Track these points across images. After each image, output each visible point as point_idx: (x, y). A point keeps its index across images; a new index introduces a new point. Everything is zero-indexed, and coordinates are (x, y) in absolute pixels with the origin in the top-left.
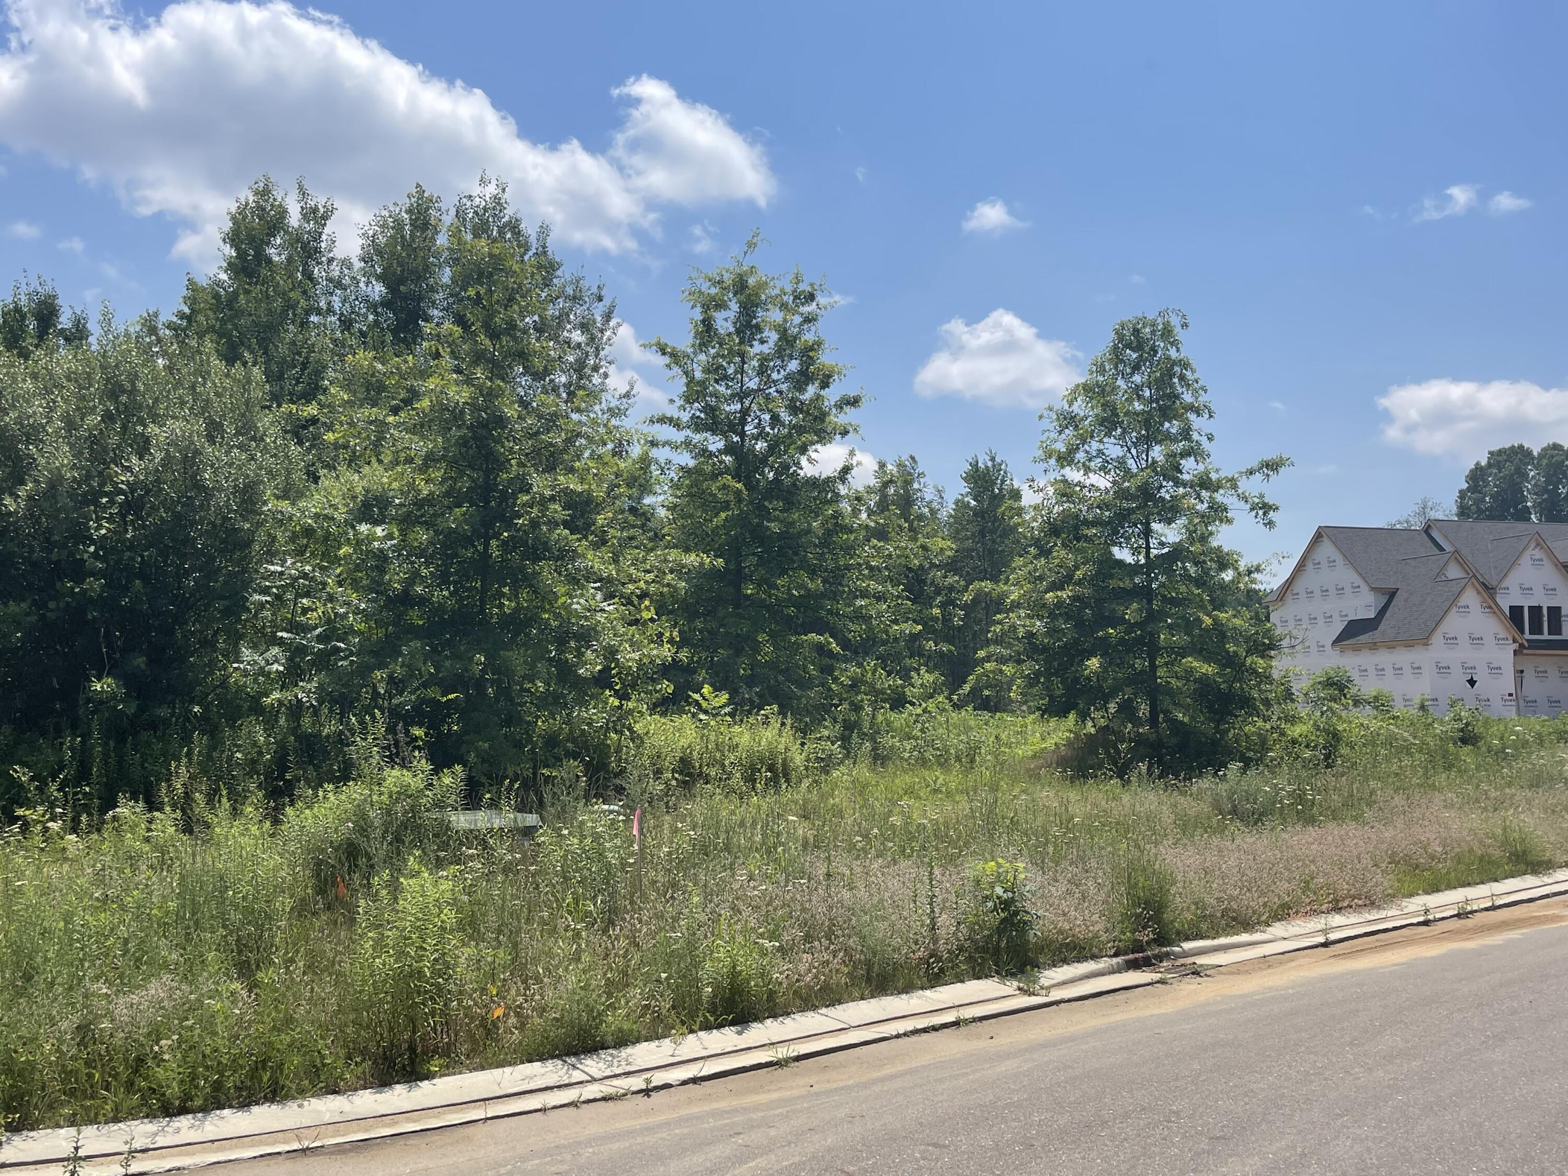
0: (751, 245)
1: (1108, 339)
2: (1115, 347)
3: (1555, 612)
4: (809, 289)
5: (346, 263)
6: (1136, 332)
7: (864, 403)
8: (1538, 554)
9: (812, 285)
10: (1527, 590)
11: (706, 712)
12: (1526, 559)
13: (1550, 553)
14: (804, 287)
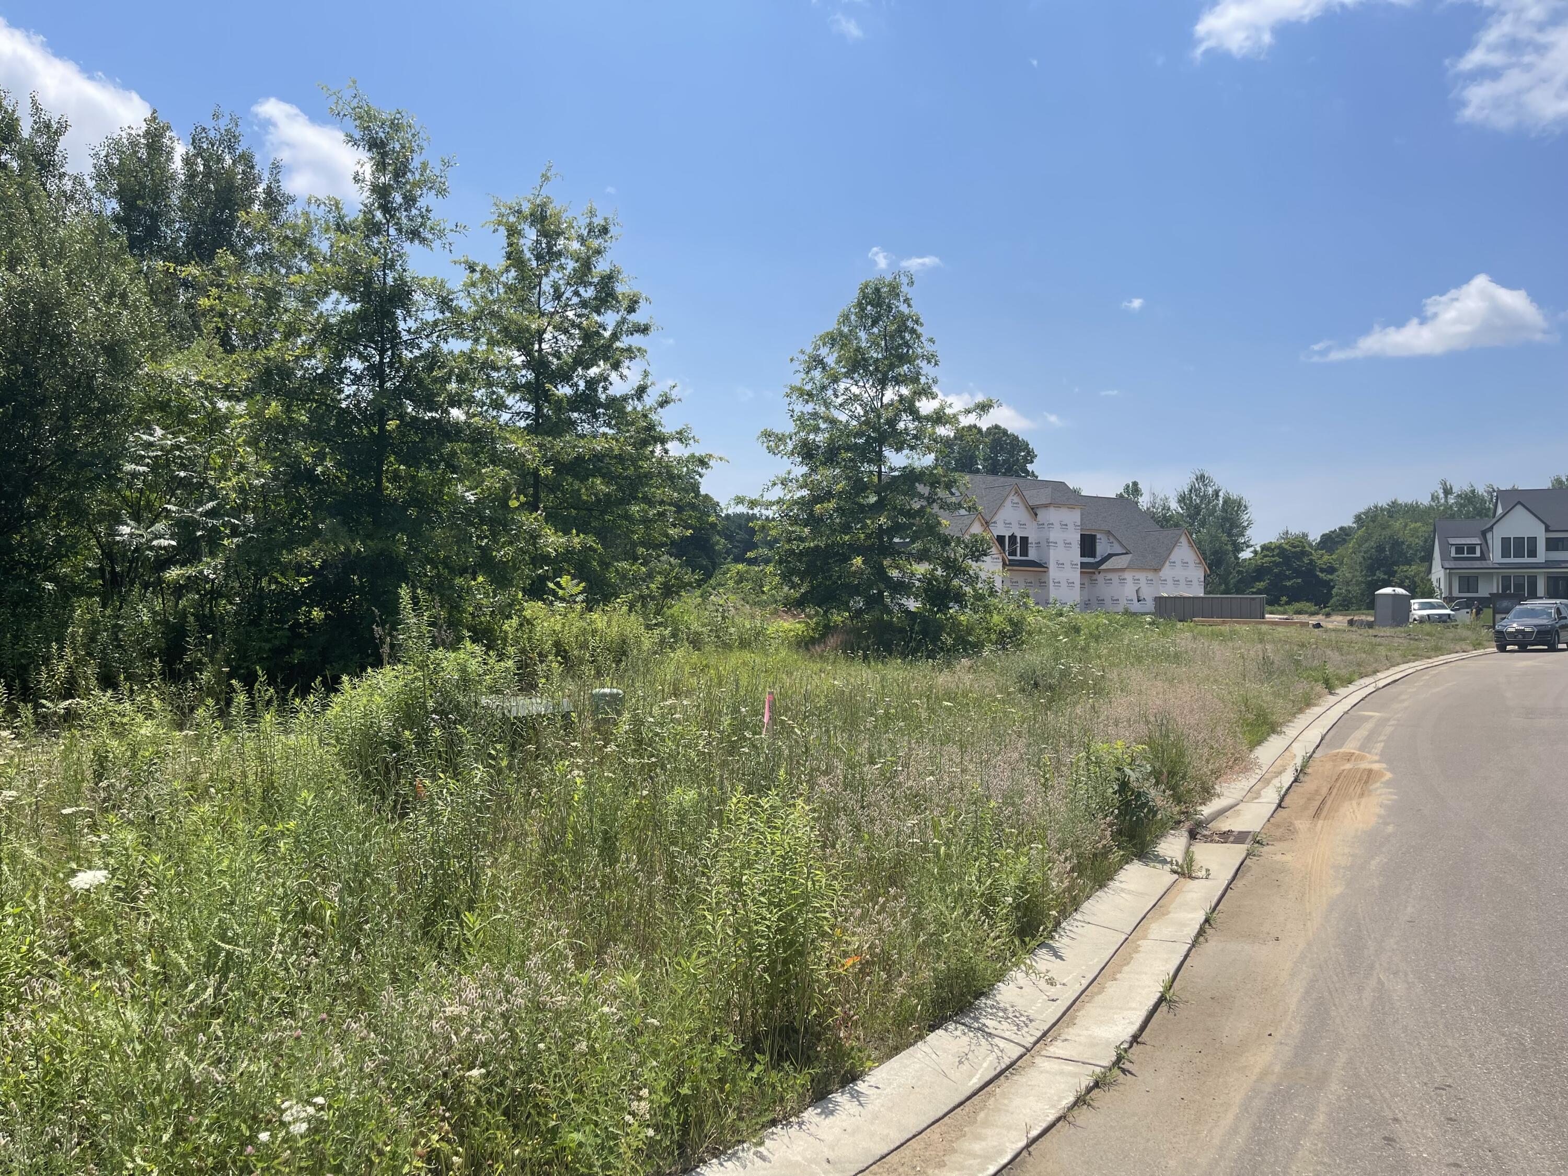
0: (545, 178)
1: (853, 296)
2: (860, 304)
3: (1025, 540)
4: (602, 223)
5: (78, 180)
6: (877, 290)
7: (652, 332)
8: (1016, 499)
9: (606, 219)
10: (1007, 524)
11: (562, 599)
12: (1008, 503)
13: (1023, 498)
14: (598, 221)
